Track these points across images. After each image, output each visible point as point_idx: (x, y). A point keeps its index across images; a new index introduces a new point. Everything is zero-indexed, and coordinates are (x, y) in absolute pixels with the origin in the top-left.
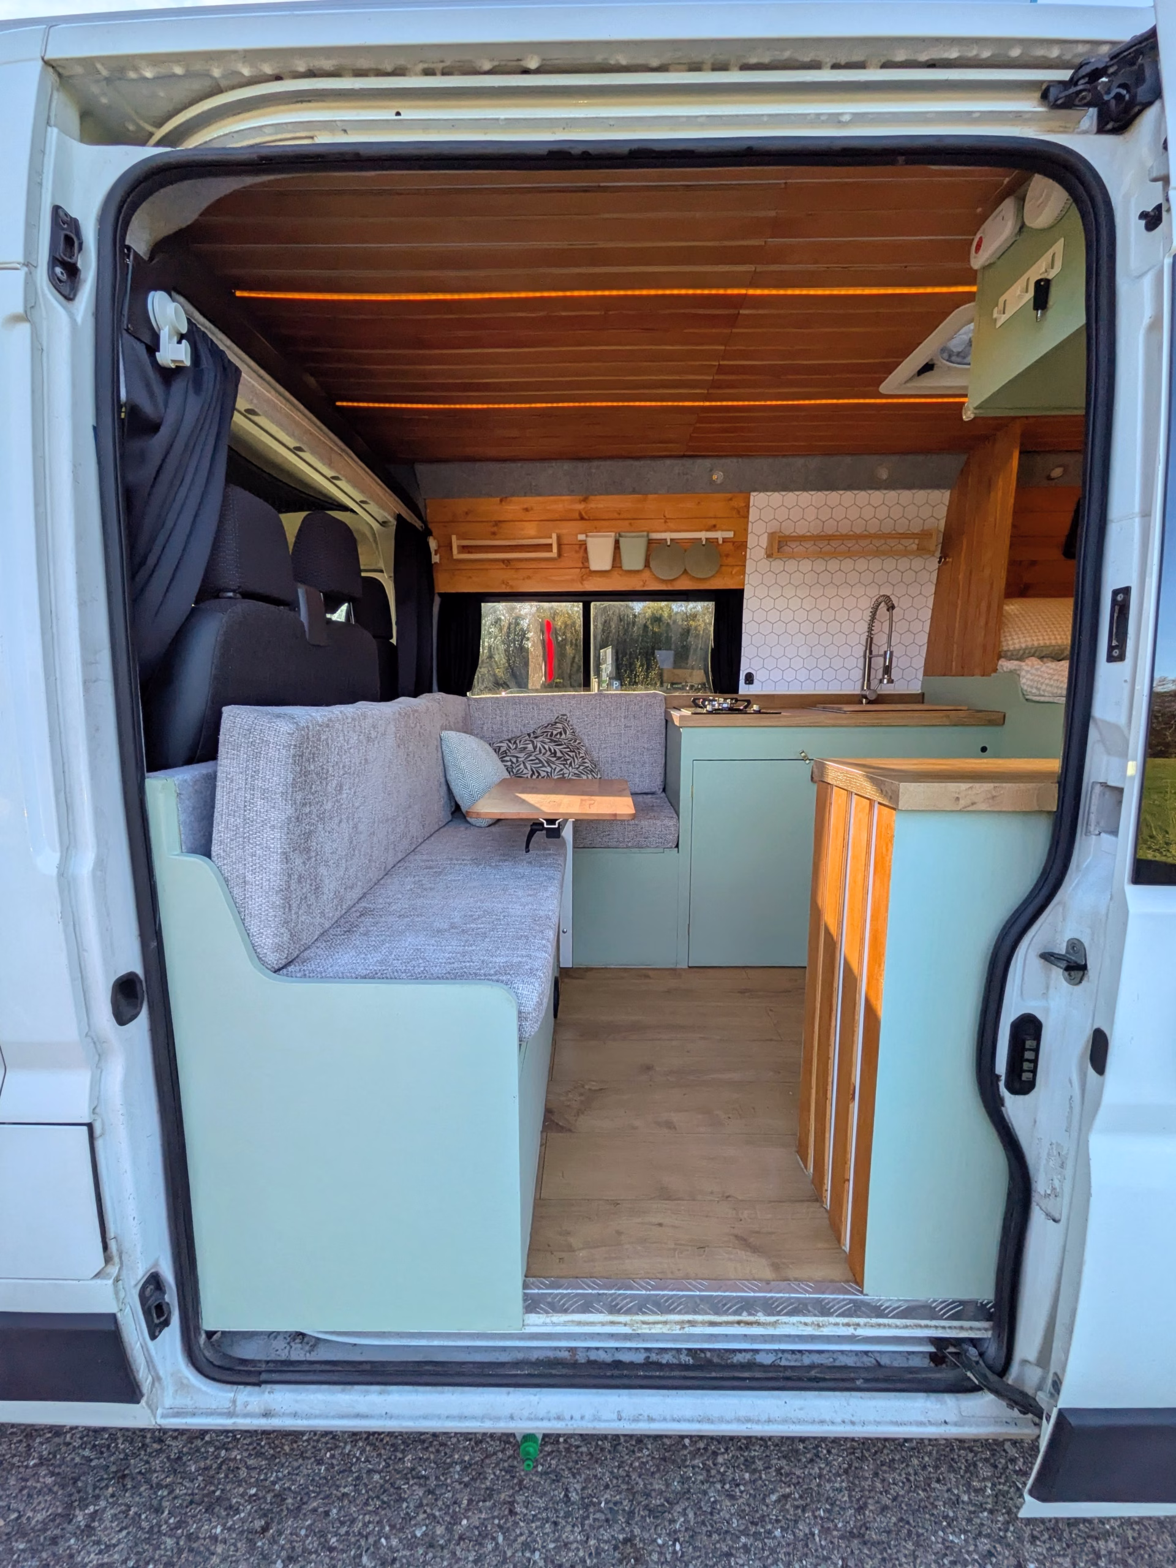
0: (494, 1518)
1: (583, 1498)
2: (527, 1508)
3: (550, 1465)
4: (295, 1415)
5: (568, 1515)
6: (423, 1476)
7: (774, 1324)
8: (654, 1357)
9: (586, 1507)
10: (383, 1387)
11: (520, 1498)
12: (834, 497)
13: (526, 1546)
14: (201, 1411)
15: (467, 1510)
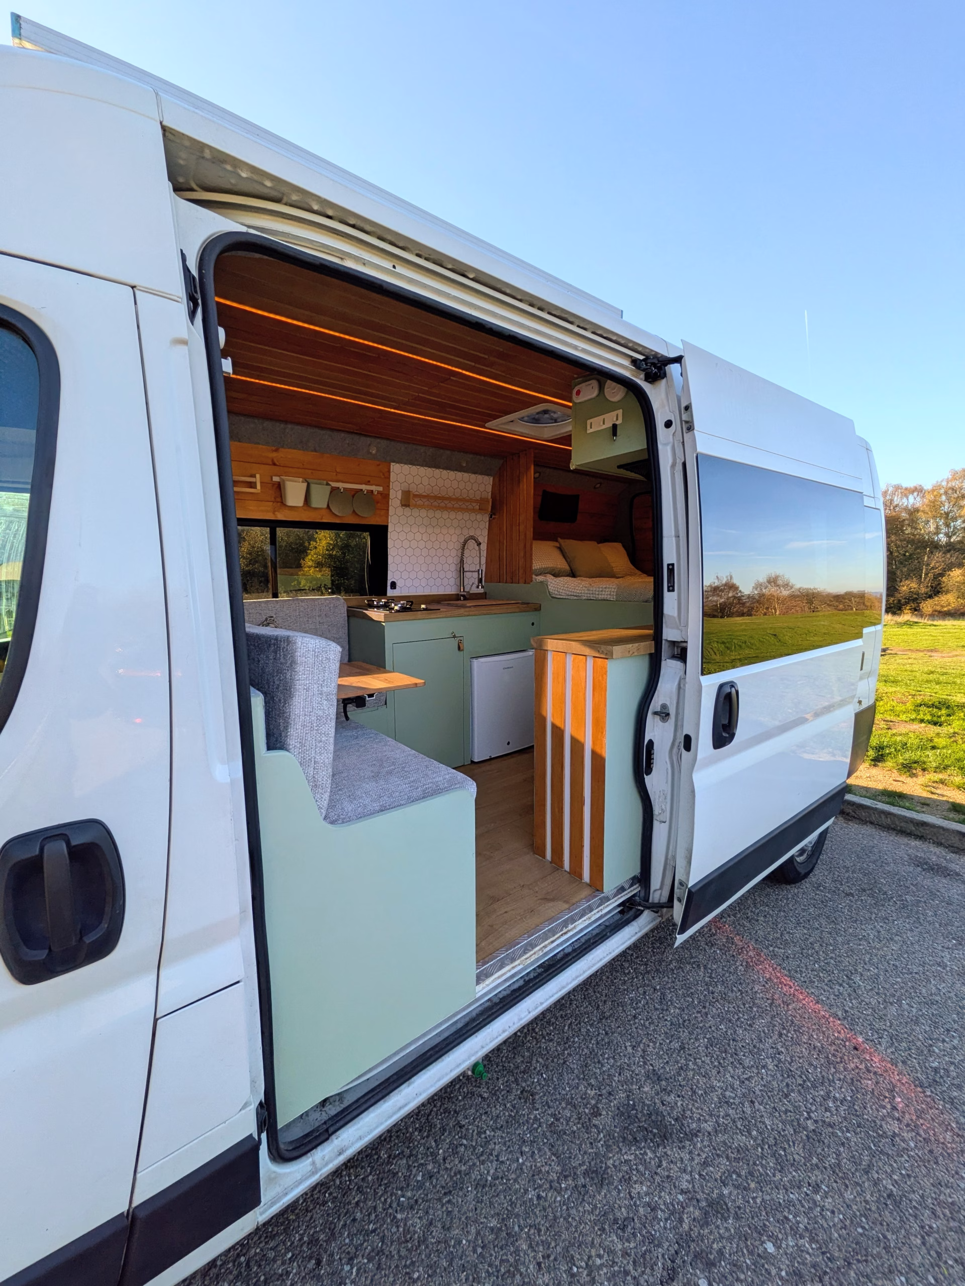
0: (454, 1137)
1: (490, 1092)
2: (467, 1118)
3: (464, 1092)
4: (360, 1138)
5: (488, 1106)
6: (399, 1154)
7: (575, 927)
8: (527, 979)
9: (495, 1094)
10: (407, 1083)
11: (460, 1118)
12: (437, 472)
13: (479, 1134)
14: (290, 1189)
15: (437, 1146)
